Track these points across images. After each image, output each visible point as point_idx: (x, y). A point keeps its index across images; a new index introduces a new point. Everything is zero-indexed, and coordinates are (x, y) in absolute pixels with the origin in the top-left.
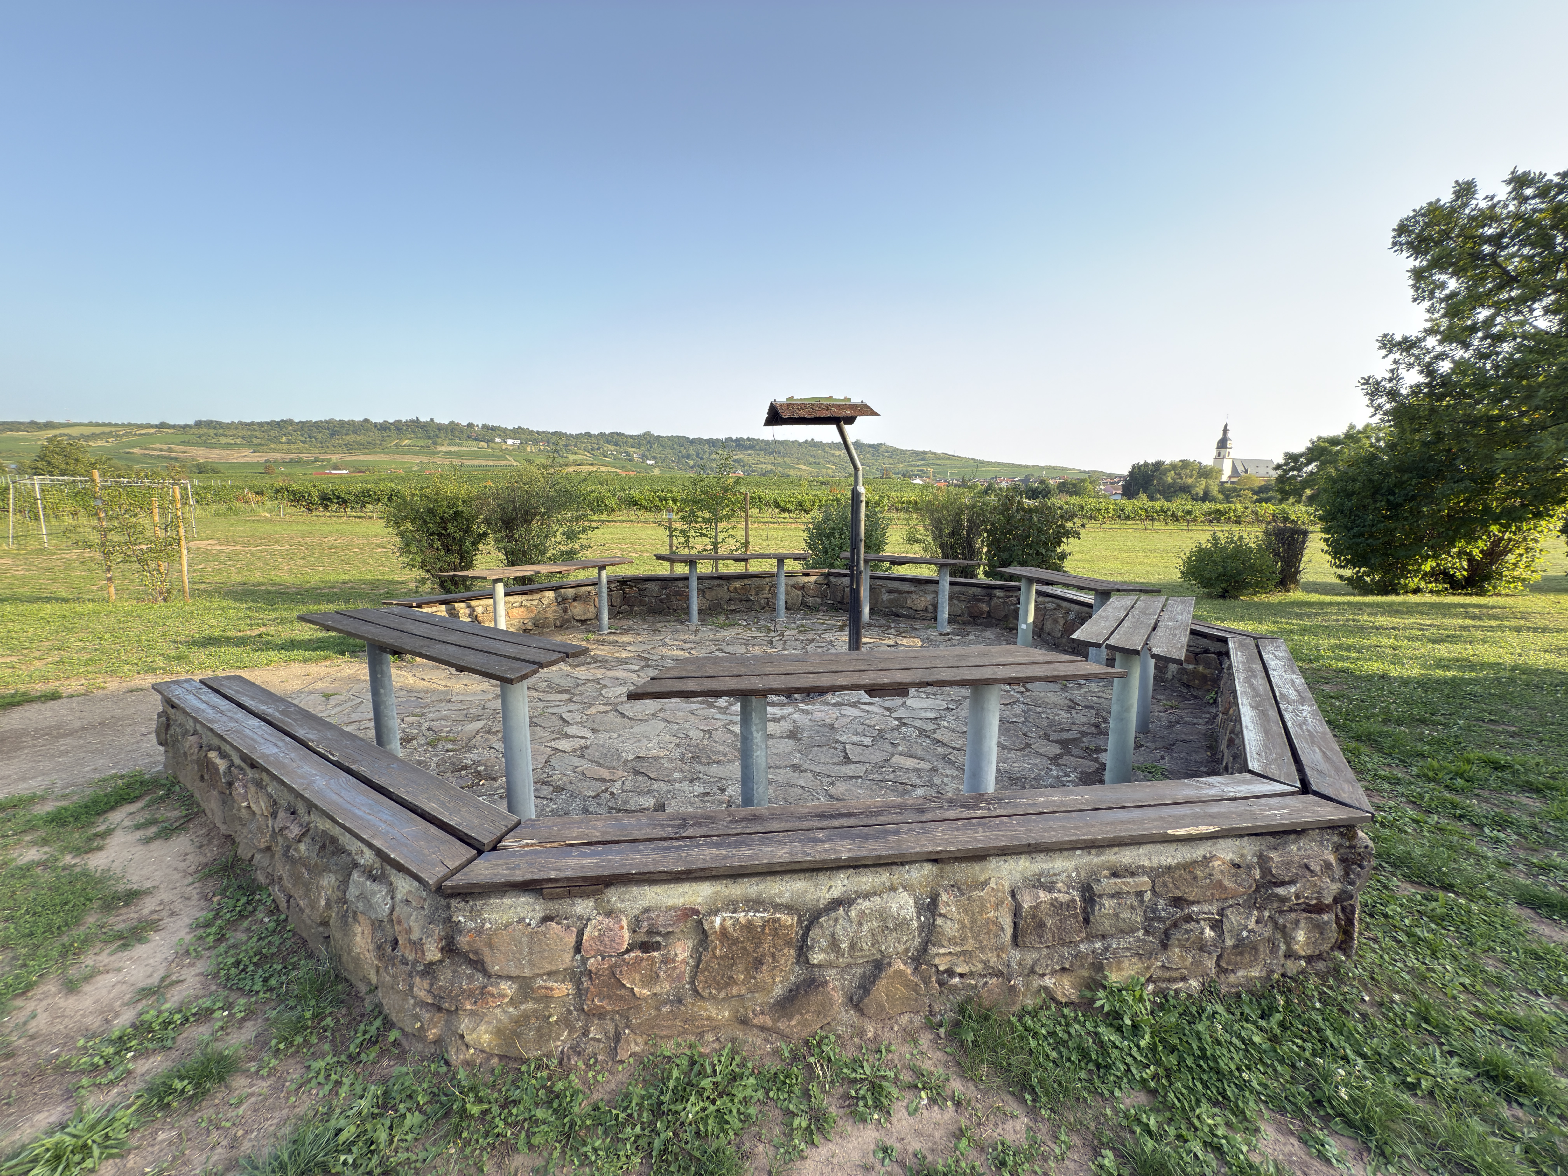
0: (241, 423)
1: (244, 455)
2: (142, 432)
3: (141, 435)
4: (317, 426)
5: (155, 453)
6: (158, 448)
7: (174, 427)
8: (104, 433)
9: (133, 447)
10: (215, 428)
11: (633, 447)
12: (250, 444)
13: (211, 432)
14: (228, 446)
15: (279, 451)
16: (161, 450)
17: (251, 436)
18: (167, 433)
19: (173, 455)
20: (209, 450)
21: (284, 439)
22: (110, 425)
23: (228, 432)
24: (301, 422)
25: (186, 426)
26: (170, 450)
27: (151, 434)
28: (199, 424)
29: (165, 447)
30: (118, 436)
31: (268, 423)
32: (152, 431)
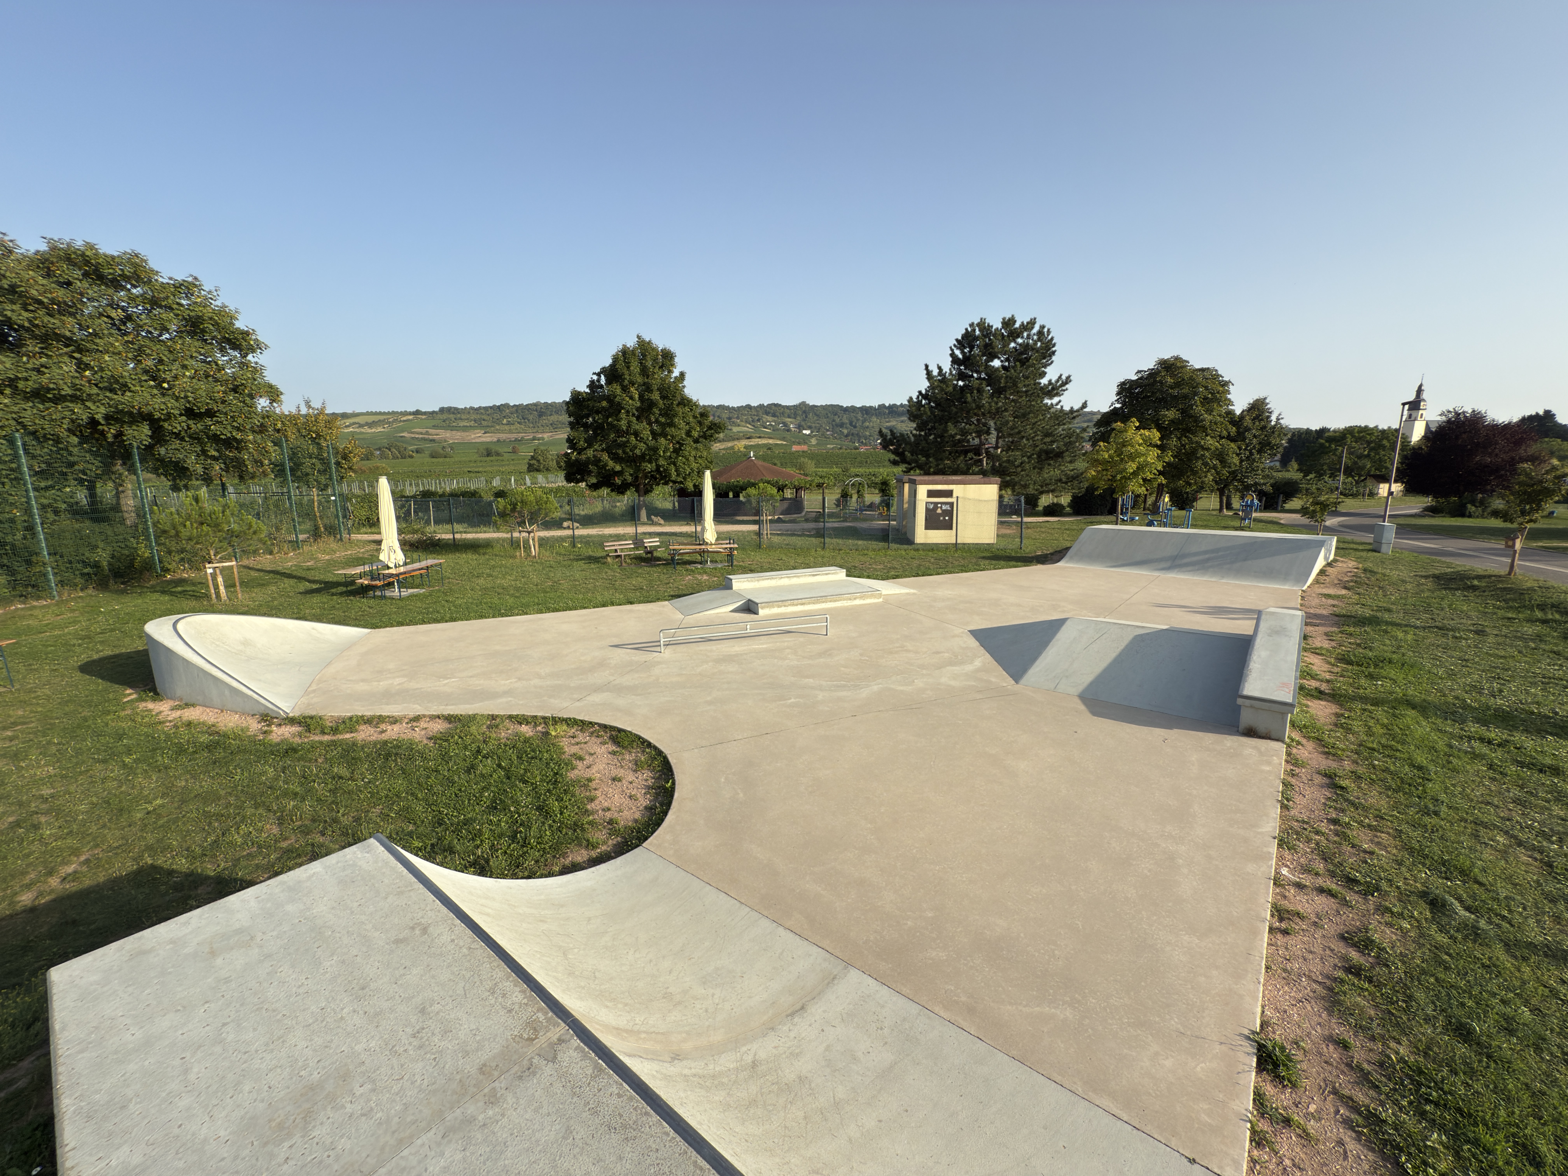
0: (472, 408)
1: (478, 436)
2: (405, 418)
3: (404, 421)
4: (529, 408)
5: (417, 436)
6: (419, 432)
7: (425, 413)
8: (380, 421)
9: (403, 431)
10: (454, 413)
11: (789, 417)
12: (481, 427)
13: (452, 416)
14: (465, 429)
15: (503, 432)
16: (421, 434)
17: (480, 419)
18: (422, 419)
19: (431, 437)
20: (454, 432)
21: (505, 421)
22: (380, 413)
23: (463, 417)
24: (515, 405)
25: (434, 412)
26: (427, 433)
27: (411, 420)
28: (442, 410)
29: (424, 431)
30: (389, 423)
31: (491, 407)
32: (411, 417)
